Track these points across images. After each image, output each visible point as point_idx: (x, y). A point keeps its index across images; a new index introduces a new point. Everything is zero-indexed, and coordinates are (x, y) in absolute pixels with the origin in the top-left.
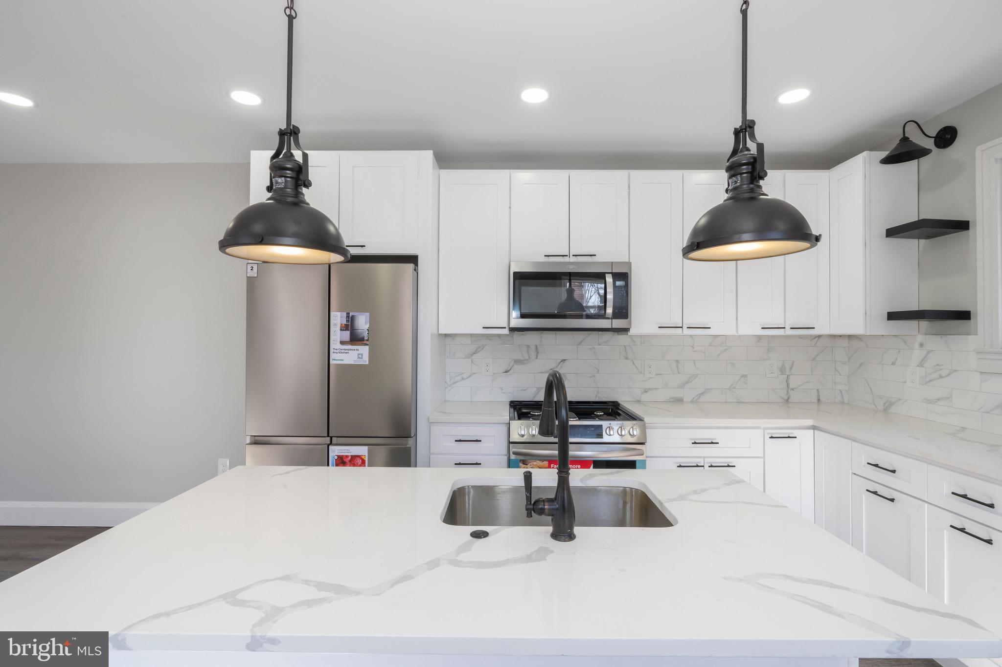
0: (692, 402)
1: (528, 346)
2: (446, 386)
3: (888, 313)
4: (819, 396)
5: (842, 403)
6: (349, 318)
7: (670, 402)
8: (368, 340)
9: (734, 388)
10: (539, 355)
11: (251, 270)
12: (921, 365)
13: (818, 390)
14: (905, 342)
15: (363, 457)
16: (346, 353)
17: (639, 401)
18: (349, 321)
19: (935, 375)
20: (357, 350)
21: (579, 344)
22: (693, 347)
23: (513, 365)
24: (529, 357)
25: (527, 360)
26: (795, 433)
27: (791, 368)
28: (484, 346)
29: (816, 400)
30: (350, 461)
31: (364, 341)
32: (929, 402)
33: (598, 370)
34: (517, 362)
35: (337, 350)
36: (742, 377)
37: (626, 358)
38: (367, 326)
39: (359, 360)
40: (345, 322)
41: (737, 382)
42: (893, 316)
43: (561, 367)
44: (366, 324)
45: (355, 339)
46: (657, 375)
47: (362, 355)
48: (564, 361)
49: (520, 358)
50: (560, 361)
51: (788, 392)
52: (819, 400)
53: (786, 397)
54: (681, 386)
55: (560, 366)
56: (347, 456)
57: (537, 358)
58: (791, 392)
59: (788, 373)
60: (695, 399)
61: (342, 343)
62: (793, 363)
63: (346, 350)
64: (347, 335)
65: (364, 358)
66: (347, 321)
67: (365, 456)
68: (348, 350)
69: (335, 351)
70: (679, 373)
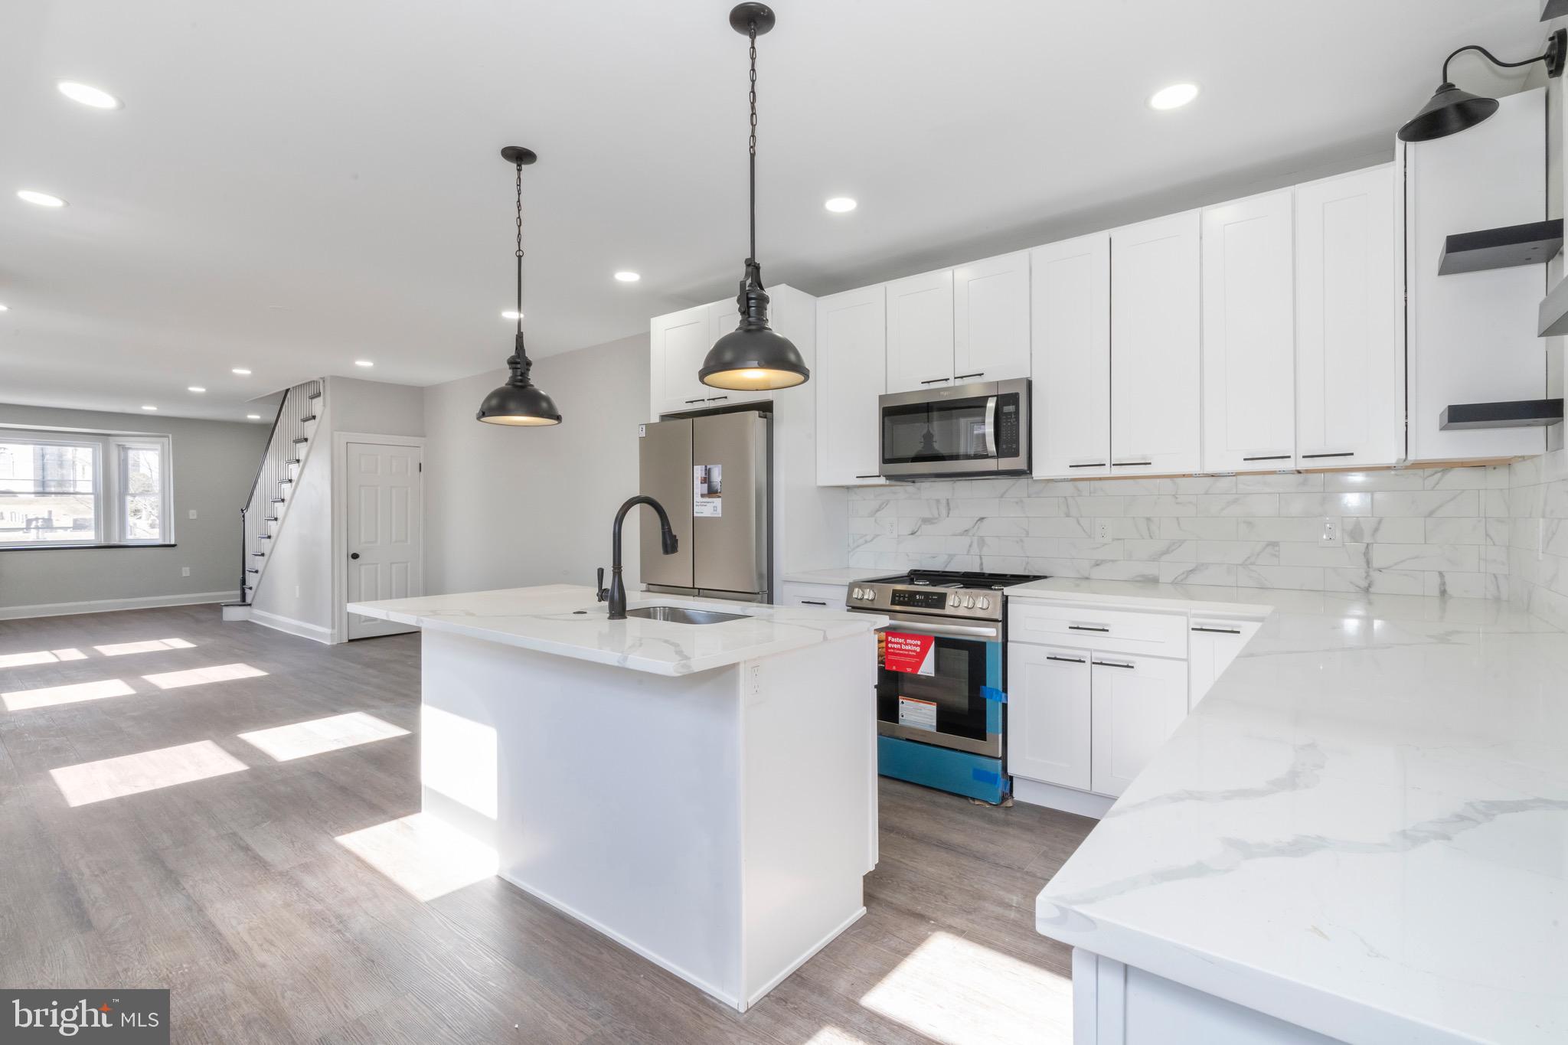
0: (1174, 583)
1: (938, 501)
2: (850, 550)
3: (1448, 409)
4: (1443, 584)
6: (707, 471)
7: (1137, 581)
8: (720, 492)
9: (1253, 564)
10: (951, 512)
13: (1441, 574)
16: (705, 506)
17: (1087, 578)
18: (707, 474)
20: (713, 502)
21: (1002, 497)
22: (1175, 496)
23: (920, 526)
24: (939, 515)
25: (936, 519)
26: (1240, 626)
27: (1376, 530)
28: (888, 502)
29: (1436, 592)
31: (717, 493)
33: (1028, 532)
34: (926, 521)
35: (699, 502)
36: (1268, 545)
37: (1068, 515)
38: (720, 478)
39: (715, 512)
40: (704, 475)
41: (1258, 555)
43: (978, 528)
44: (719, 475)
45: (712, 492)
46: (1113, 540)
47: (716, 507)
48: (982, 519)
49: (927, 515)
50: (977, 519)
51: (1368, 575)
52: (1443, 592)
53: (1365, 584)
54: (1156, 558)
55: (976, 527)
57: (948, 516)
58: (1375, 575)
59: (1367, 539)
60: (1179, 579)
61: (703, 496)
62: (1380, 522)
63: (705, 502)
64: (705, 488)
65: (718, 510)
69: (697, 504)
70: (1151, 537)
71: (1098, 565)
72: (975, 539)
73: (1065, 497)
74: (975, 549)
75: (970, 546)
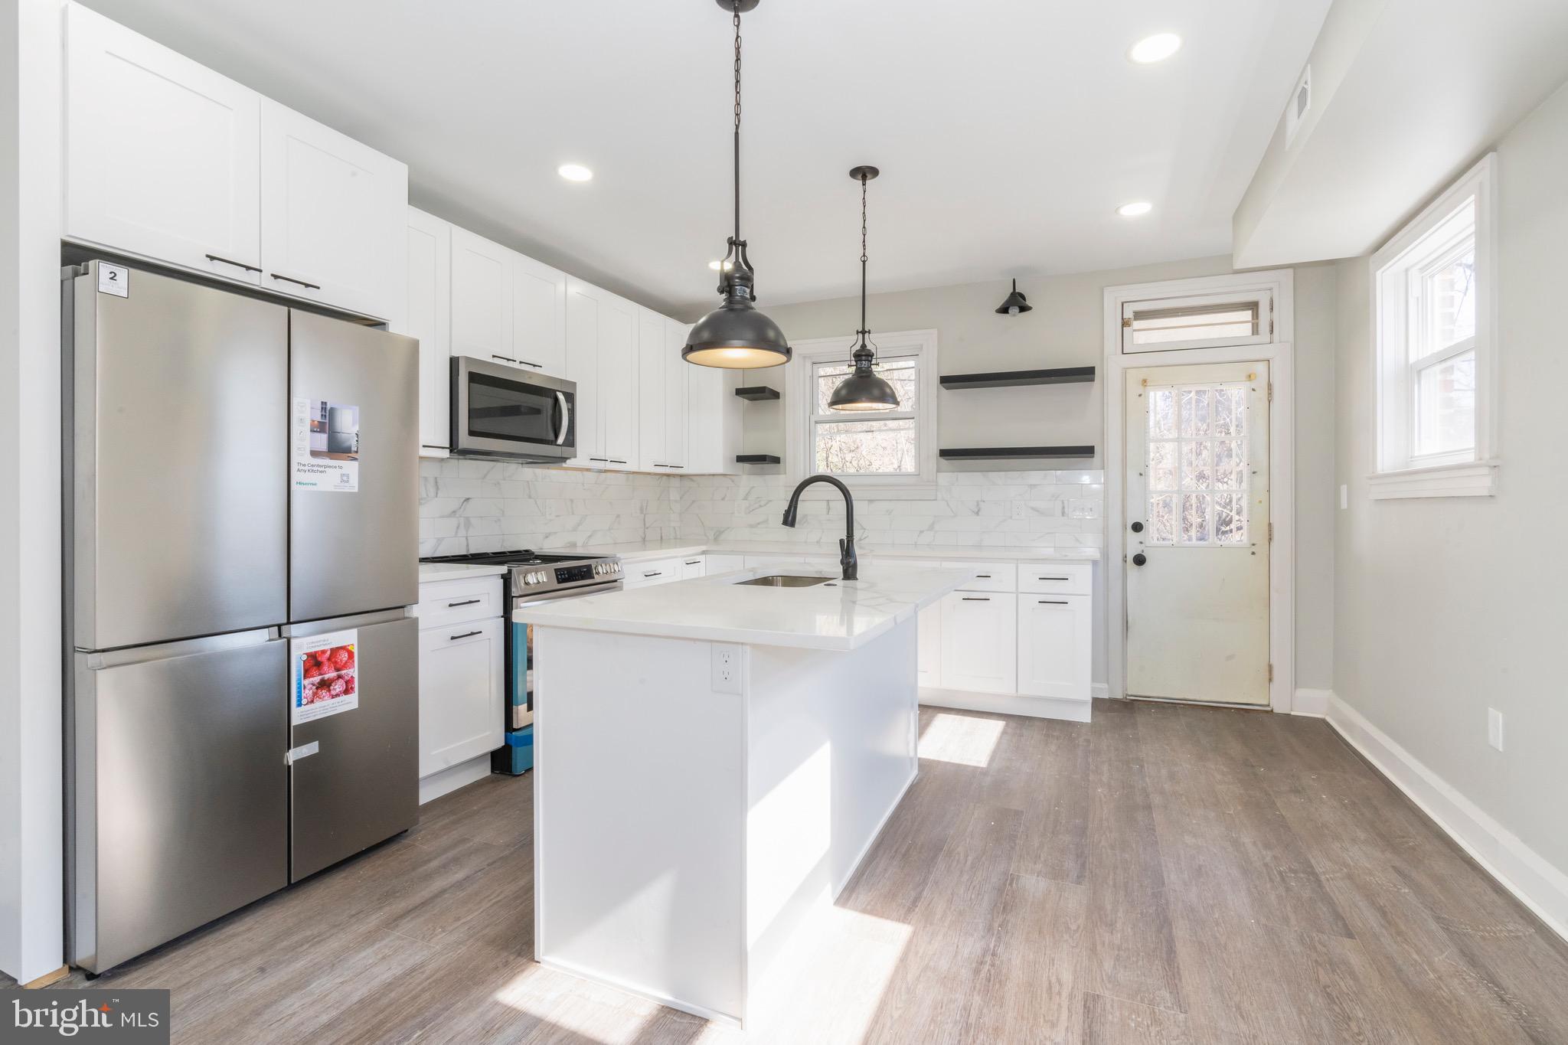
3: (737, 456)
5: (675, 538)
6: (325, 412)
8: (357, 452)
11: (111, 278)
12: (745, 499)
14: (733, 481)
15: (350, 648)
16: (321, 472)
18: (325, 416)
19: (757, 505)
20: (341, 467)
22: (583, 484)
26: (698, 558)
27: (647, 507)
30: (329, 659)
31: (351, 453)
32: (751, 526)
33: (503, 512)
35: (304, 465)
37: (530, 497)
38: (356, 429)
39: (342, 484)
40: (318, 418)
42: (741, 459)
43: (464, 509)
44: (353, 424)
45: (337, 449)
47: (348, 476)
48: (467, 499)
50: (462, 500)
51: (644, 531)
52: (644, 539)
53: (643, 536)
56: (324, 652)
57: (436, 497)
58: (646, 531)
61: (314, 454)
63: (321, 466)
64: (322, 441)
65: (351, 481)
66: (322, 415)
67: (353, 645)
68: (326, 467)
69: (303, 468)
70: (573, 514)
71: (547, 537)
72: (462, 520)
73: (528, 482)
74: (462, 532)
75: (458, 528)
